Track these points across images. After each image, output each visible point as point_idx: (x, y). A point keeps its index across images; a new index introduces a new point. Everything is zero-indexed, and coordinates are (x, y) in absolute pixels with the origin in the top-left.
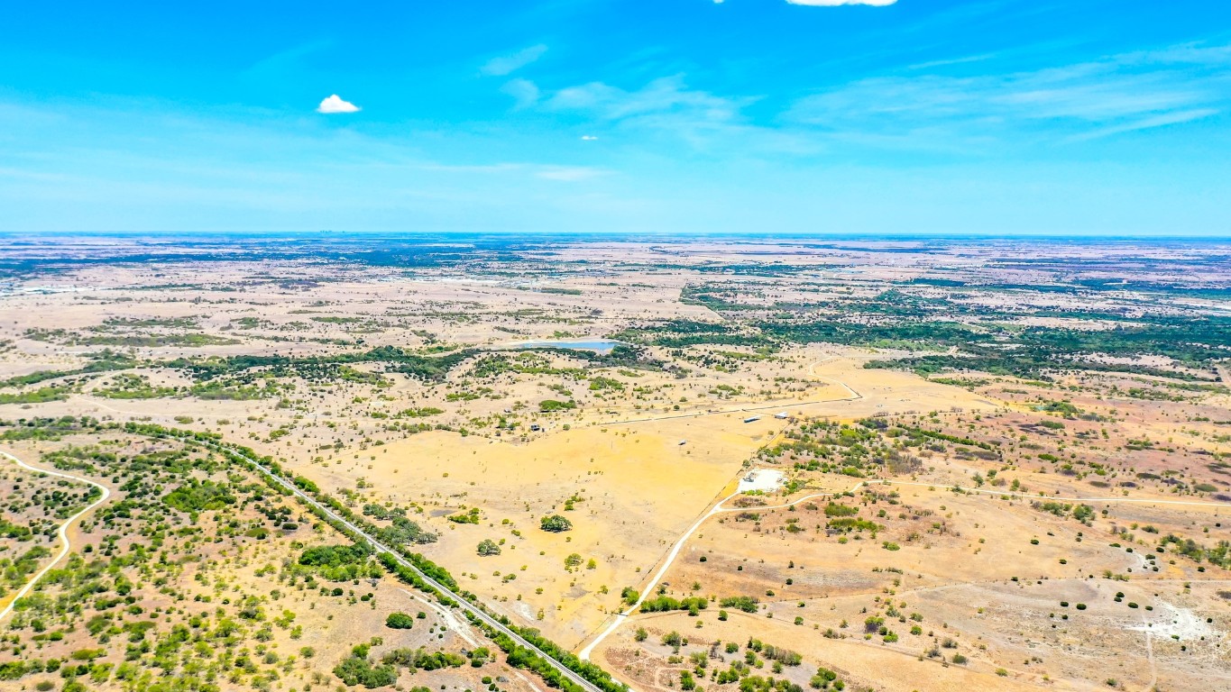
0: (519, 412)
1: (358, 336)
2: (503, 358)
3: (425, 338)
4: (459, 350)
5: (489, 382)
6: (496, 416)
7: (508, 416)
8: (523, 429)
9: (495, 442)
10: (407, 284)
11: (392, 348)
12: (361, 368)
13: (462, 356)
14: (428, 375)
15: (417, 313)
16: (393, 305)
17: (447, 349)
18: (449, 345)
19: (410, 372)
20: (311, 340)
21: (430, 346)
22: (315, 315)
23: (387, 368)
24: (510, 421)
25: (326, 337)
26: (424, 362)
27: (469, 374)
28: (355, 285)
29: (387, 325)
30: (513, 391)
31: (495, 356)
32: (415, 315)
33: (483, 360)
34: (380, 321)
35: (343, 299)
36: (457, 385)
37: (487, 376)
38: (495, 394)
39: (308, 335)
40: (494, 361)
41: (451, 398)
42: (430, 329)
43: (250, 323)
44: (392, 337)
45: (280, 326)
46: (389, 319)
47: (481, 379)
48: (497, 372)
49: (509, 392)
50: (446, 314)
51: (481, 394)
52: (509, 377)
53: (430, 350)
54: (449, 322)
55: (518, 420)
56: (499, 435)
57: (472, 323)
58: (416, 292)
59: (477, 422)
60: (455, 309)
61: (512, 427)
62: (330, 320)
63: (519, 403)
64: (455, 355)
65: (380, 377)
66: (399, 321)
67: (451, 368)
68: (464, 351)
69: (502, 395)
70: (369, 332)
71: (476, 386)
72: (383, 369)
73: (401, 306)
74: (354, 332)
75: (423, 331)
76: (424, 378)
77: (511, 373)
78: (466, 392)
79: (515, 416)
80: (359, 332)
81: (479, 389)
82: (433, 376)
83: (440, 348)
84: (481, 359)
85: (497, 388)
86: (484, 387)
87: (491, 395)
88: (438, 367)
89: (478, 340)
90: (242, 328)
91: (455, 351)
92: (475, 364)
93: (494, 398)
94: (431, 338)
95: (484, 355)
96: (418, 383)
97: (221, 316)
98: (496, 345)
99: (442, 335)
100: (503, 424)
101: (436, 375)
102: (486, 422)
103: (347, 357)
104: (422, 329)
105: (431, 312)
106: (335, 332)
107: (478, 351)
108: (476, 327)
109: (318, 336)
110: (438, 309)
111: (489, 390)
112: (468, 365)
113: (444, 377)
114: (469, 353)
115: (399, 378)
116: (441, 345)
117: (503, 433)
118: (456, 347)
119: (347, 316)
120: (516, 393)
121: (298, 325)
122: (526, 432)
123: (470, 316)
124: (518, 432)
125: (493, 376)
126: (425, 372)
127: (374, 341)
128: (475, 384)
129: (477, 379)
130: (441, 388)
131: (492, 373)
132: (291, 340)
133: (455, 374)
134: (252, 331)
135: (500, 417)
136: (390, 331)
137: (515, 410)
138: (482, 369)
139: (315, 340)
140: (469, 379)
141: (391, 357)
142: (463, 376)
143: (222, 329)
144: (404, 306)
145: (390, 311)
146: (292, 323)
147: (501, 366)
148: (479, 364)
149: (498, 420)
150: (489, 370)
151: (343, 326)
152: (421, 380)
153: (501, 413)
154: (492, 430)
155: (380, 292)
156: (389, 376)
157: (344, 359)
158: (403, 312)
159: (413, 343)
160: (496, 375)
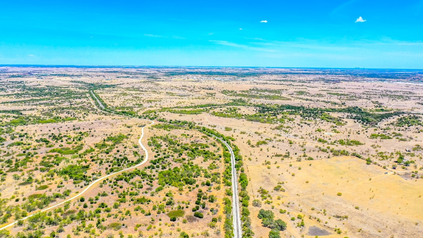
0: (417, 153)
1: (344, 101)
2: (416, 118)
3: (377, 105)
4: (392, 112)
5: (403, 130)
6: (397, 153)
7: (407, 154)
8: (416, 167)
9: (390, 173)
10: (379, 83)
11: (357, 107)
12: (335, 115)
13: (393, 114)
14: (368, 122)
15: (378, 94)
16: (367, 90)
17: (386, 111)
18: (388, 109)
19: (359, 119)
20: (322, 101)
21: (378, 108)
22: (329, 92)
23: (348, 116)
24: (407, 158)
25: (329, 100)
26: (369, 115)
27: (392, 124)
28: (356, 83)
29: (360, 98)
30: (417, 137)
31: (412, 115)
32: (376, 95)
33: (404, 117)
34: (357, 96)
35: (346, 87)
36: (381, 129)
37: (403, 126)
38: (403, 138)
39: (321, 99)
40: (410, 119)
41: (373, 136)
42: (380, 101)
43: (301, 93)
44: (360, 103)
45: (312, 95)
46: (362, 96)
47: (398, 127)
48: (410, 124)
49: (413, 137)
50: (392, 95)
51: (394, 136)
52: (417, 128)
53: (377, 110)
54: (392, 98)
55: (413, 159)
56: (394, 168)
57: (405, 100)
58: (382, 86)
59: (382, 156)
60: (398, 94)
61: (407, 164)
62: (334, 94)
63: (418, 146)
64: (389, 113)
65: (340, 120)
66: (367, 96)
67: (383, 120)
68: (395, 112)
69: (408, 139)
70: (350, 100)
71: (392, 131)
72: (345, 116)
73: (371, 91)
74: (343, 100)
75: (377, 102)
76: (365, 123)
77: (419, 126)
78: (384, 134)
79: (413, 155)
80: (345, 100)
81: (394, 133)
82: (371, 123)
83: (382, 110)
84: (403, 117)
85: (405, 134)
86: (397, 132)
87: (400, 138)
88: (375, 118)
89: (405, 108)
90: (296, 95)
91: (390, 112)
92: (398, 119)
93: (402, 140)
94: (380, 105)
95: (405, 115)
96: (360, 125)
97: (291, 90)
98: (416, 111)
99: (387, 104)
100: (400, 160)
101: (372, 122)
102: (389, 155)
103: (333, 109)
104: (376, 101)
105: (385, 94)
106: (335, 99)
107: (403, 113)
108: (406, 102)
109: (326, 100)
110: (389, 93)
111: (400, 135)
112: (395, 119)
113: (377, 124)
114: (396, 114)
115: (350, 122)
116: (383, 108)
117: (399, 167)
118: (391, 110)
119: (343, 93)
120: (418, 139)
121: (320, 95)
122: (418, 170)
123: (405, 97)
124: (411, 168)
125: (407, 127)
126: (367, 120)
127: (350, 104)
128: (393, 130)
129: (396, 127)
130: (371, 130)
131: (407, 124)
132: (313, 101)
133: (383, 124)
134: (300, 96)
135: (400, 154)
136: (360, 100)
137: (414, 150)
138: (401, 122)
139: (324, 101)
140: (391, 127)
141: (354, 111)
142: (388, 125)
143: (289, 94)
144: (373, 91)
145: (364, 92)
146: (317, 94)
147: (414, 122)
148: (401, 119)
149: (398, 156)
150: (406, 123)
151: (339, 97)
152: (363, 124)
153: (403, 151)
154: (390, 163)
155: (365, 86)
156: (345, 120)
157: (331, 110)
158: (371, 93)
159: (370, 106)
160: (409, 126)
